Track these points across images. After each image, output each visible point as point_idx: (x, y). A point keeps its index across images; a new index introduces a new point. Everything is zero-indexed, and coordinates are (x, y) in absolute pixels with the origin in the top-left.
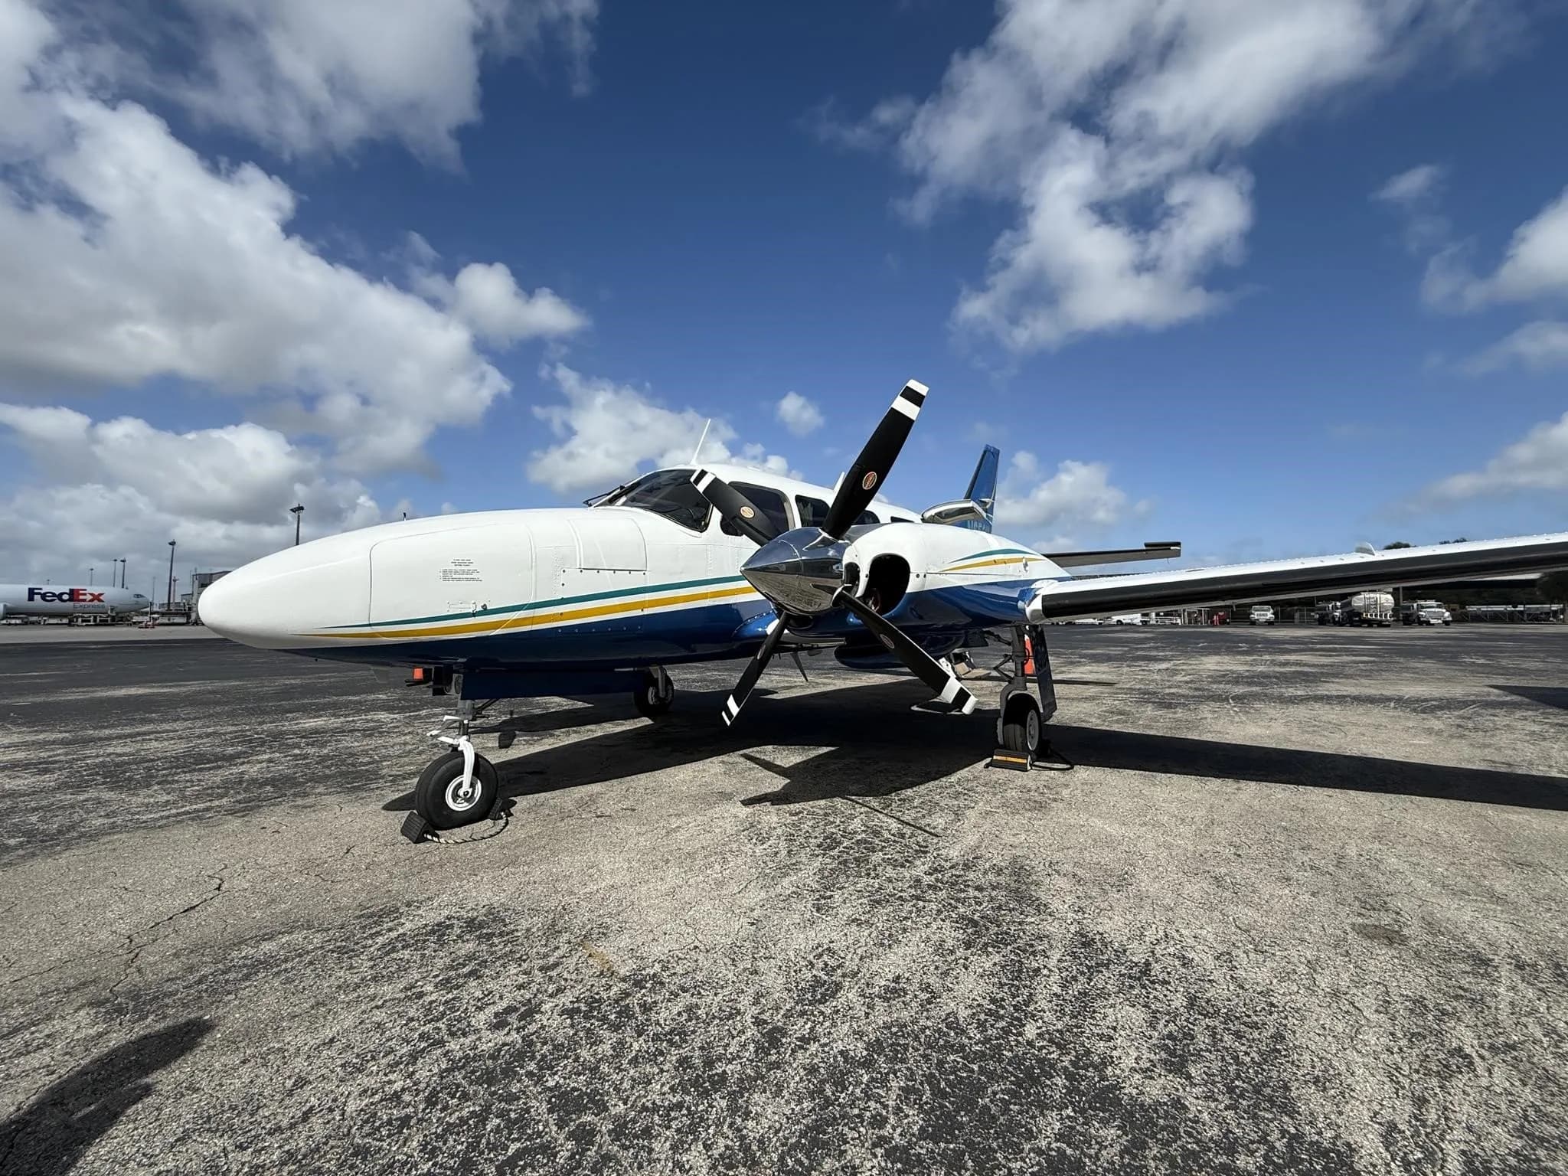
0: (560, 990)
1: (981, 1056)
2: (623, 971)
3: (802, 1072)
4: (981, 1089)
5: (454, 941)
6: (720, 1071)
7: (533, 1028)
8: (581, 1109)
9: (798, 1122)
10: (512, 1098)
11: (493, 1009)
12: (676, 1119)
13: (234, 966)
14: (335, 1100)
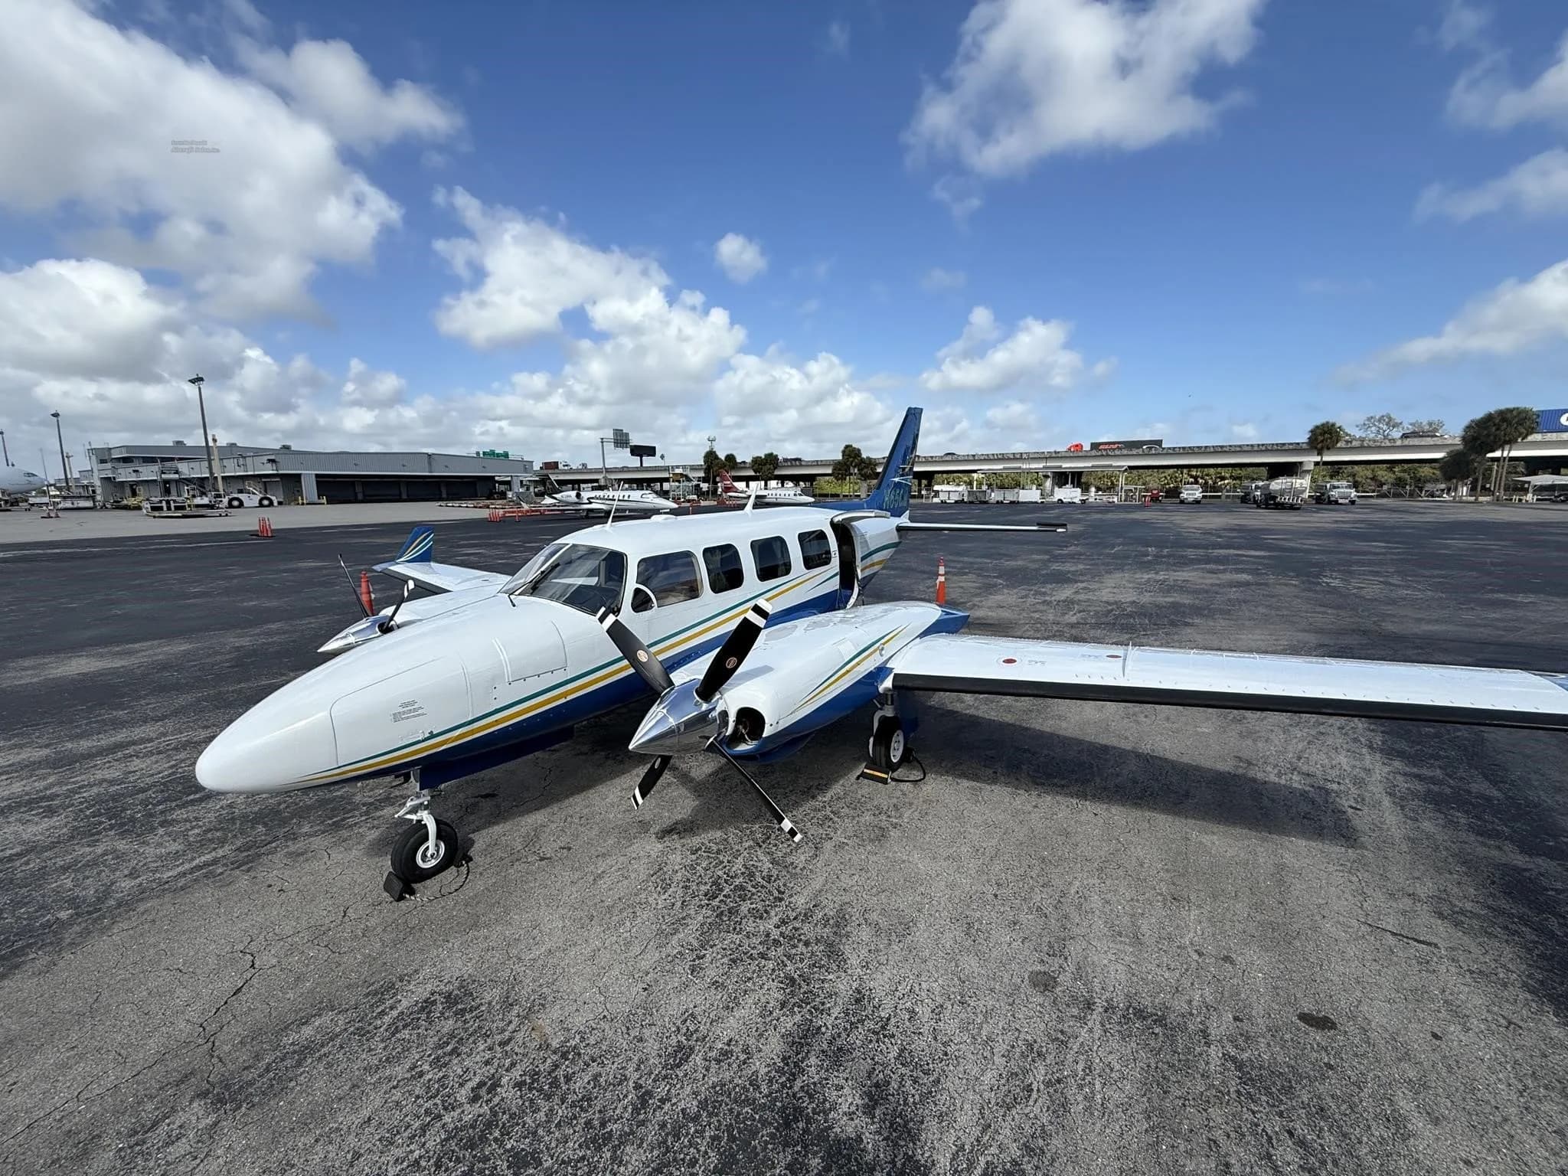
0: (513, 1065)
1: (763, 1107)
2: (555, 1044)
3: (657, 1127)
4: (754, 1134)
5: (438, 1018)
6: (609, 1130)
7: (496, 1100)
8: (527, 1165)
9: (648, 1166)
10: (486, 1159)
11: (470, 1085)
12: (580, 1168)
13: (288, 1053)
14: (380, 1168)
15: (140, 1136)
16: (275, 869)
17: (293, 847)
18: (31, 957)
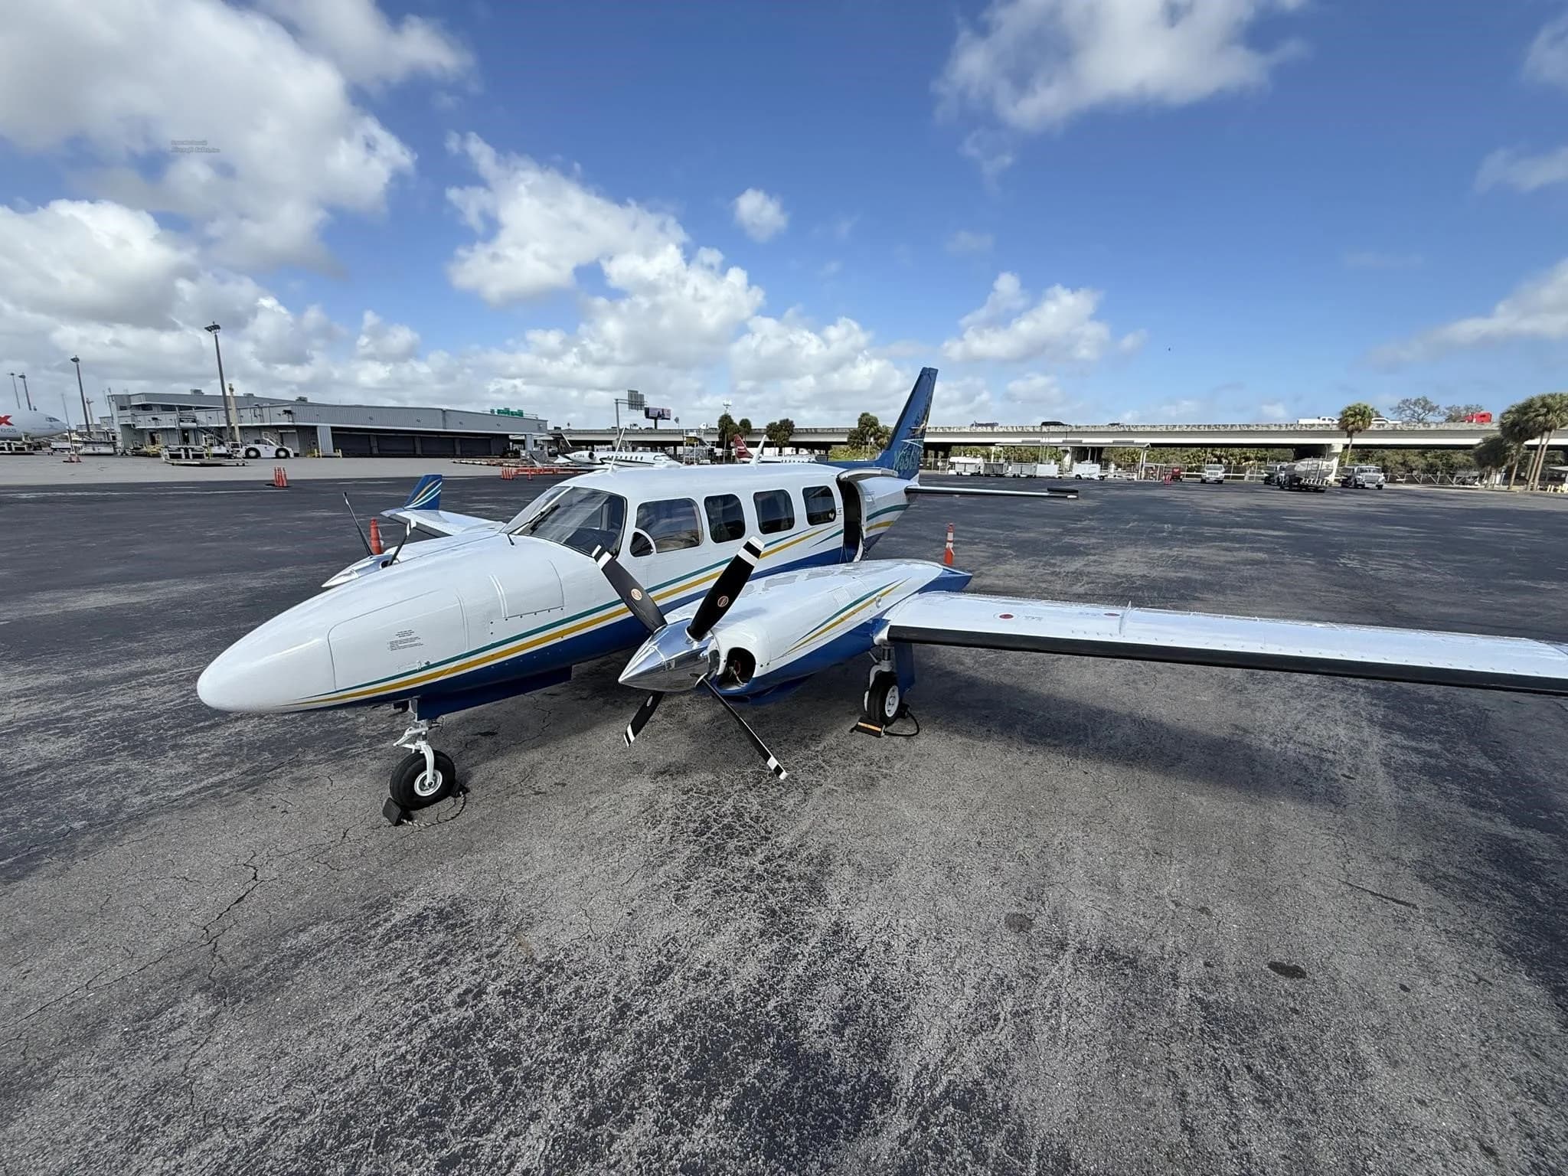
0: (499, 975)
1: (737, 1023)
2: (540, 959)
3: (633, 1036)
4: (726, 1046)
5: (430, 931)
6: (587, 1036)
7: (481, 1005)
8: (507, 1064)
9: (623, 1070)
10: (468, 1057)
11: (457, 991)
12: (558, 1069)
13: (285, 956)
14: (368, 1060)
15: (144, 1022)
16: (279, 792)
17: (297, 773)
18: (46, 861)
